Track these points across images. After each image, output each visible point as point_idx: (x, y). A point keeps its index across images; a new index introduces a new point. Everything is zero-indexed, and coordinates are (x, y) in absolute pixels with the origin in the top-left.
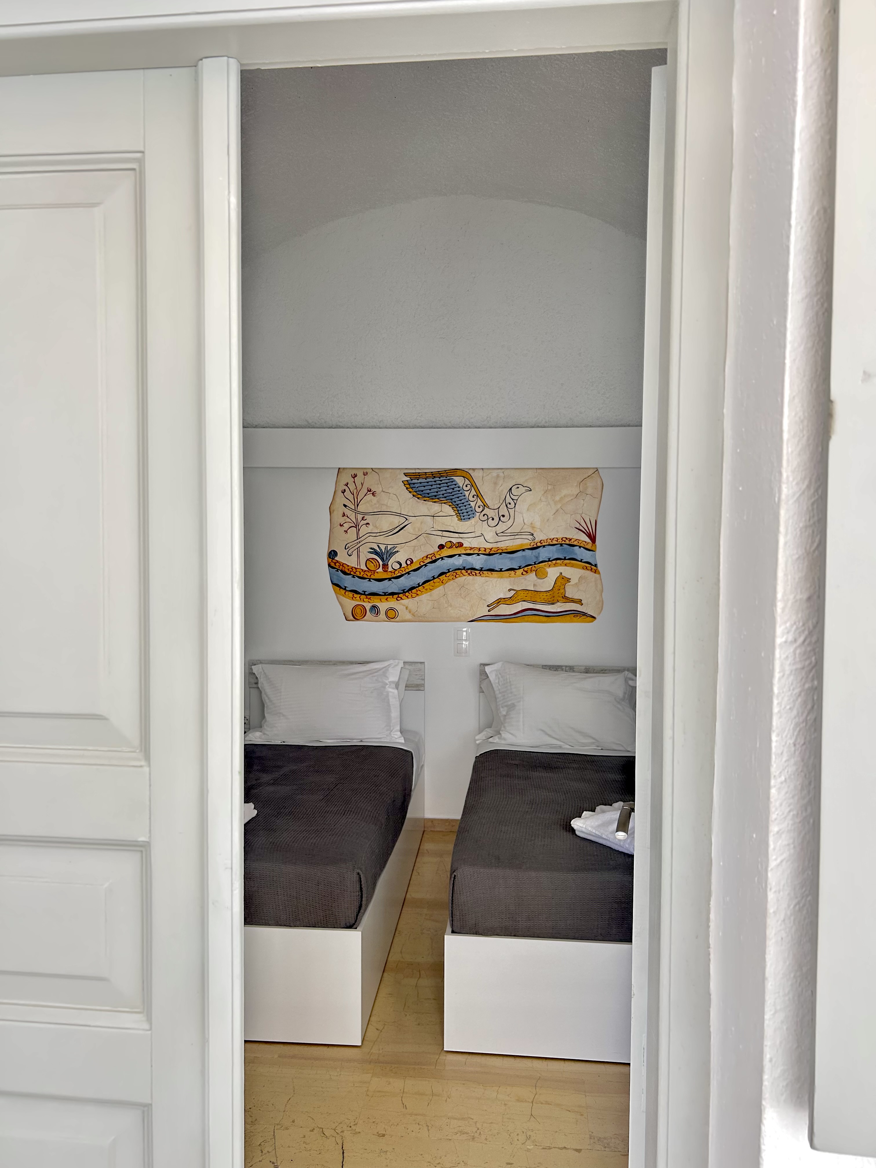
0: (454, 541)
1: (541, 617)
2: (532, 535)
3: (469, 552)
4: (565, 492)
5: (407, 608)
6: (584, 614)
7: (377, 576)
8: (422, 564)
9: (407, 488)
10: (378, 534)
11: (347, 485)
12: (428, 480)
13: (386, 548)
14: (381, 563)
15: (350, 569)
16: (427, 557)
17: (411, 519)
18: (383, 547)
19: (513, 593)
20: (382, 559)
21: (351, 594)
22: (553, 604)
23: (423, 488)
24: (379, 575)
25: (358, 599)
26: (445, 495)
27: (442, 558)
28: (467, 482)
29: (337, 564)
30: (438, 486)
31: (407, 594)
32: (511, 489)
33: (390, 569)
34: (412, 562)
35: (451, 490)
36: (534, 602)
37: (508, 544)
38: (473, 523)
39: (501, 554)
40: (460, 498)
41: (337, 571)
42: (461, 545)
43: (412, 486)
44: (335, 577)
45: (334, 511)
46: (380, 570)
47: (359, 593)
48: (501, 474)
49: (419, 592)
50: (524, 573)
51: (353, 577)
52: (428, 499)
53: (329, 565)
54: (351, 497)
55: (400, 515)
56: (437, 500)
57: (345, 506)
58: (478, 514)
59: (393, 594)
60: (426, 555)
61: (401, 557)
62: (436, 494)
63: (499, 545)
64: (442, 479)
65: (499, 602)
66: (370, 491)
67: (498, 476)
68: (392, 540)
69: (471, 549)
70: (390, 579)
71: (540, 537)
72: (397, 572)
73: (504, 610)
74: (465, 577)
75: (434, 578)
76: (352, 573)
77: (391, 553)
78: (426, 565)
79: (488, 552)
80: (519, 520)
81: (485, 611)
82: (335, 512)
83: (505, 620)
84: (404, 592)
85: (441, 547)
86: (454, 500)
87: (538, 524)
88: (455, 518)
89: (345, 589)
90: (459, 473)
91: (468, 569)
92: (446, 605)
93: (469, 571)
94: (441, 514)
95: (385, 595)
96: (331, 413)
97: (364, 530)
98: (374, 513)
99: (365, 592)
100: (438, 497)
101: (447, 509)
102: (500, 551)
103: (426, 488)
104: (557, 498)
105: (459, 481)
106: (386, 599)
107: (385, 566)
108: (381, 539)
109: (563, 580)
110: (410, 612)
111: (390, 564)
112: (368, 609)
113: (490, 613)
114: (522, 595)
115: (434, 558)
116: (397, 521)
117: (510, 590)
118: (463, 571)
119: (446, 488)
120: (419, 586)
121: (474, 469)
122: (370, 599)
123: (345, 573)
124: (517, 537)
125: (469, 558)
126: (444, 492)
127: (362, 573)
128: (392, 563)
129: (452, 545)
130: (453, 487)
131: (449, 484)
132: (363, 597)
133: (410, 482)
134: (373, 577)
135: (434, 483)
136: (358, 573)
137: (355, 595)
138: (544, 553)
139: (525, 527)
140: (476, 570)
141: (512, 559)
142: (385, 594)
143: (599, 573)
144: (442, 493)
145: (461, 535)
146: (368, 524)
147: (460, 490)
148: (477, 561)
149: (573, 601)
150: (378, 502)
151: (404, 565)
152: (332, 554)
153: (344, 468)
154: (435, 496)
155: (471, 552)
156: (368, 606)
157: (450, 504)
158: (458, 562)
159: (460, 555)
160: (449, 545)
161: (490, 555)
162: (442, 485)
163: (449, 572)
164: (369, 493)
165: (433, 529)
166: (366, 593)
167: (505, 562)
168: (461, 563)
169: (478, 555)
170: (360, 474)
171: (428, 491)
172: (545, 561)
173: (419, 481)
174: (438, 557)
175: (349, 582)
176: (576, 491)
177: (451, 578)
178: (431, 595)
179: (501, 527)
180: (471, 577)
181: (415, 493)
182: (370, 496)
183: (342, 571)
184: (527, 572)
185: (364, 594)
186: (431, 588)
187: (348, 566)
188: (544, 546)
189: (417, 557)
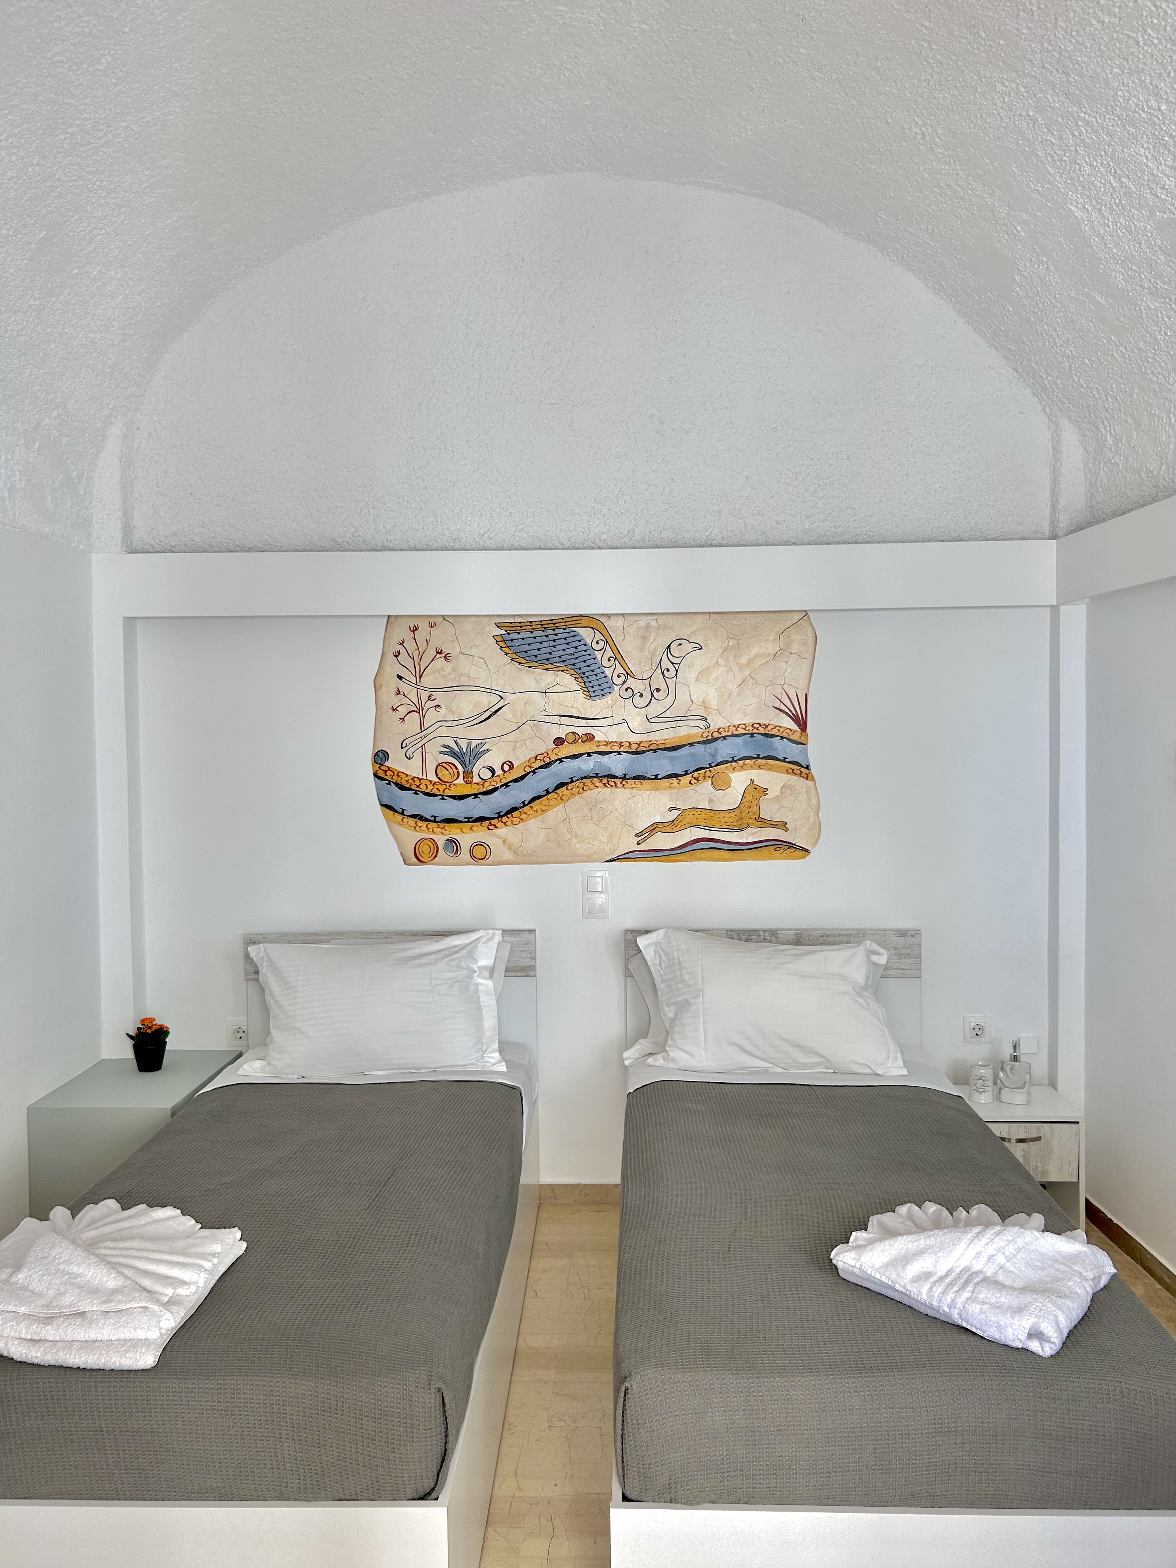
0: (580, 731)
1: (722, 852)
2: (705, 719)
3: (603, 749)
4: (755, 650)
5: (504, 842)
6: (791, 845)
7: (454, 792)
8: (528, 770)
9: (501, 648)
10: (455, 723)
11: (402, 643)
12: (535, 634)
13: (470, 744)
14: (461, 769)
15: (411, 781)
16: (536, 758)
17: (510, 698)
18: (464, 744)
19: (675, 813)
20: (463, 764)
21: (412, 822)
22: (741, 830)
23: (527, 648)
24: (458, 788)
25: (424, 828)
26: (564, 658)
27: (561, 760)
28: (599, 636)
29: (389, 773)
30: (552, 643)
31: (505, 819)
32: (669, 646)
33: (476, 779)
34: (511, 767)
35: (574, 650)
36: (710, 828)
37: (666, 735)
38: (610, 702)
39: (655, 751)
40: (588, 663)
41: (389, 784)
42: (590, 738)
43: (509, 643)
44: (385, 794)
45: (381, 685)
46: (460, 780)
47: (426, 820)
48: (654, 624)
49: (523, 816)
50: (693, 781)
51: (416, 793)
52: (536, 664)
53: (376, 775)
54: (409, 663)
55: (490, 691)
56: (550, 666)
57: (400, 677)
58: (617, 688)
59: (481, 819)
60: (534, 755)
61: (494, 758)
62: (548, 656)
63: (653, 737)
64: (557, 631)
65: (653, 829)
66: (440, 653)
67: (648, 626)
68: (477, 733)
69: (607, 743)
70: (476, 796)
71: (717, 722)
72: (487, 784)
73: (663, 841)
74: (597, 790)
75: (548, 793)
76: (414, 787)
77: (477, 755)
78: (534, 772)
79: (634, 747)
80: (683, 696)
81: (630, 844)
82: (384, 689)
83: (664, 858)
84: (500, 816)
85: (559, 741)
86: (577, 666)
87: (714, 703)
88: (580, 695)
89: (402, 813)
90: (584, 622)
91: (604, 777)
92: (568, 836)
93: (605, 780)
94: (556, 689)
95: (468, 822)
96: (373, 527)
97: (432, 717)
98: (447, 689)
99: (435, 817)
100: (551, 661)
101: (567, 680)
102: (654, 747)
103: (533, 646)
104: (744, 660)
105: (586, 634)
106: (471, 829)
107: (468, 775)
108: (460, 731)
109: (756, 791)
110: (510, 848)
111: (475, 770)
112: (440, 844)
113: (641, 847)
114: (691, 817)
115: (547, 760)
116: (487, 701)
117: (671, 809)
118: (595, 780)
119: (565, 646)
120: (524, 805)
121: (609, 616)
122: (443, 828)
123: (403, 788)
124: (681, 723)
125: (605, 759)
126: (562, 653)
127: (430, 787)
128: (479, 769)
129: (576, 739)
130: (575, 644)
131: (569, 640)
132: (432, 825)
133: (507, 637)
134: (447, 792)
135: (545, 638)
136: (423, 787)
137: (420, 823)
138: (724, 750)
139: (694, 707)
140: (617, 778)
141: (672, 759)
142: (469, 820)
143: (813, 780)
144: (558, 654)
145: (591, 722)
146: (438, 706)
147: (588, 650)
148: (617, 764)
149: (772, 825)
150: (454, 670)
151: (499, 772)
152: (380, 757)
153: (397, 617)
154: (548, 660)
155: (608, 749)
156: (441, 840)
157: (572, 672)
158: (587, 765)
159: (589, 754)
160: (571, 738)
161: (637, 753)
163: (572, 781)
164: (438, 656)
165: (545, 713)
166: (438, 819)
167: (662, 764)
168: (592, 766)
169: (619, 753)
170: (423, 625)
171: (536, 652)
172: (727, 762)
173: (520, 636)
174: (554, 758)
175: (408, 801)
176: (772, 648)
177: (575, 791)
178: (543, 821)
179: (656, 708)
180: (608, 790)
181: (514, 656)
182: (440, 662)
183: (396, 784)
184: (697, 779)
185: (435, 821)
186: (544, 808)
187: (407, 775)
188: (724, 738)
189: (521, 759)
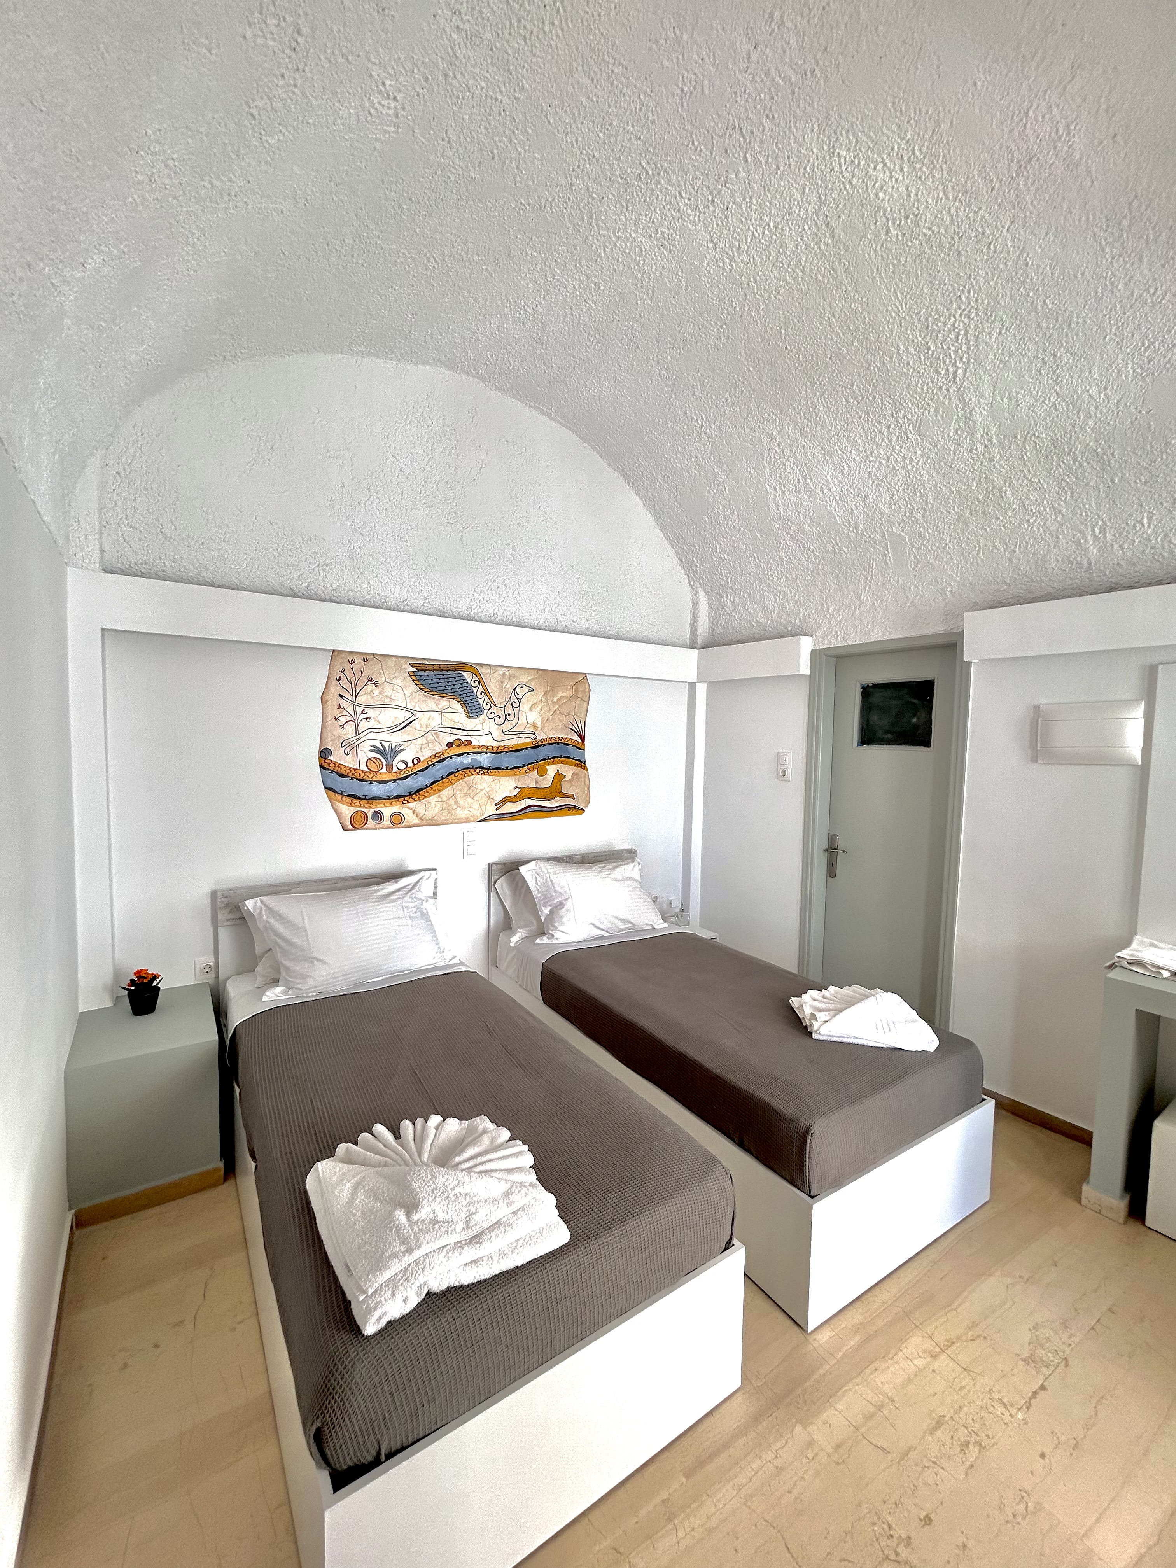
0: (464, 739)
1: (542, 813)
2: (534, 734)
3: (476, 750)
4: (560, 694)
5: (414, 812)
6: (576, 807)
7: (379, 778)
8: (430, 763)
9: (413, 680)
10: (381, 730)
11: (343, 672)
12: (436, 673)
13: (390, 746)
14: (384, 763)
15: (348, 771)
16: (435, 755)
17: (418, 715)
18: (386, 745)
19: (518, 790)
20: (386, 759)
21: (348, 800)
22: (551, 799)
23: (430, 682)
24: (384, 776)
25: (357, 804)
26: (453, 690)
27: (451, 757)
28: (475, 678)
29: (331, 765)
30: (447, 680)
31: (414, 796)
32: (516, 688)
33: (395, 769)
34: (419, 762)
35: (460, 686)
36: (537, 799)
37: (513, 742)
38: (482, 721)
39: (507, 752)
40: (468, 695)
41: (332, 773)
42: (469, 743)
43: (419, 678)
44: (329, 780)
45: (327, 701)
46: (384, 770)
47: (359, 798)
48: (507, 673)
49: (427, 794)
50: (528, 771)
51: (352, 779)
52: (435, 693)
53: (321, 766)
54: (347, 686)
55: (406, 709)
56: (445, 695)
57: (341, 696)
58: (485, 712)
59: (398, 797)
60: (434, 753)
61: (408, 755)
62: (444, 688)
63: (505, 744)
64: (449, 673)
65: (505, 800)
66: (371, 681)
67: (504, 674)
68: (397, 737)
69: (480, 747)
70: (395, 781)
71: (541, 736)
72: (402, 773)
73: (511, 808)
74: (473, 776)
75: (443, 778)
76: (350, 775)
77: (396, 752)
78: (434, 765)
79: (495, 749)
80: (523, 720)
81: (491, 810)
82: (329, 703)
83: (518, 817)
84: (411, 794)
85: (450, 745)
86: (462, 696)
87: (539, 724)
88: (464, 716)
89: (341, 794)
90: (467, 668)
91: (477, 768)
92: (455, 806)
93: (478, 770)
94: (449, 710)
95: (389, 799)
97: (363, 725)
98: (374, 706)
99: (365, 796)
100: (446, 691)
101: (457, 706)
102: (506, 750)
103: (434, 681)
104: (555, 700)
105: (467, 676)
106: (391, 804)
107: (389, 767)
108: (384, 736)
109: (559, 776)
110: (417, 816)
111: (395, 763)
112: (369, 815)
113: (498, 812)
114: (526, 792)
115: (442, 757)
116: (402, 716)
117: (515, 788)
118: (471, 770)
119: (454, 683)
120: (427, 787)
121: (482, 665)
122: (372, 803)
123: (342, 776)
124: (521, 736)
125: (478, 757)
126: (453, 687)
127: (362, 775)
128: (398, 763)
129: (460, 743)
130: (461, 682)
131: (457, 679)
132: (363, 802)
133: (417, 673)
134: (375, 779)
135: (442, 677)
136: (357, 775)
137: (354, 801)
138: (544, 752)
139: (528, 726)
140: (485, 769)
141: (517, 757)
143: (587, 770)
144: (450, 688)
145: (470, 733)
146: (369, 718)
147: (468, 685)
148: (484, 760)
149: (568, 796)
150: (380, 693)
151: (411, 764)
152: (324, 753)
153: (340, 652)
154: (444, 690)
155: (480, 750)
156: (370, 812)
157: (459, 700)
158: (467, 760)
159: (468, 754)
160: (458, 743)
161: (497, 753)
162: (450, 680)
163: (458, 771)
164: (369, 682)
165: (441, 726)
166: (367, 798)
167: (507, 761)
168: (470, 761)
169: (486, 753)
170: (359, 660)
171: (436, 685)
172: (545, 759)
173: (426, 674)
174: (447, 755)
175: (344, 784)
176: (570, 694)
177: (459, 777)
178: (439, 797)
179: (507, 726)
180: (479, 776)
181: (422, 687)
182: (370, 687)
183: (337, 773)
185: (365, 799)
186: (440, 788)
187: (345, 766)
188: (544, 745)
189: (425, 755)
